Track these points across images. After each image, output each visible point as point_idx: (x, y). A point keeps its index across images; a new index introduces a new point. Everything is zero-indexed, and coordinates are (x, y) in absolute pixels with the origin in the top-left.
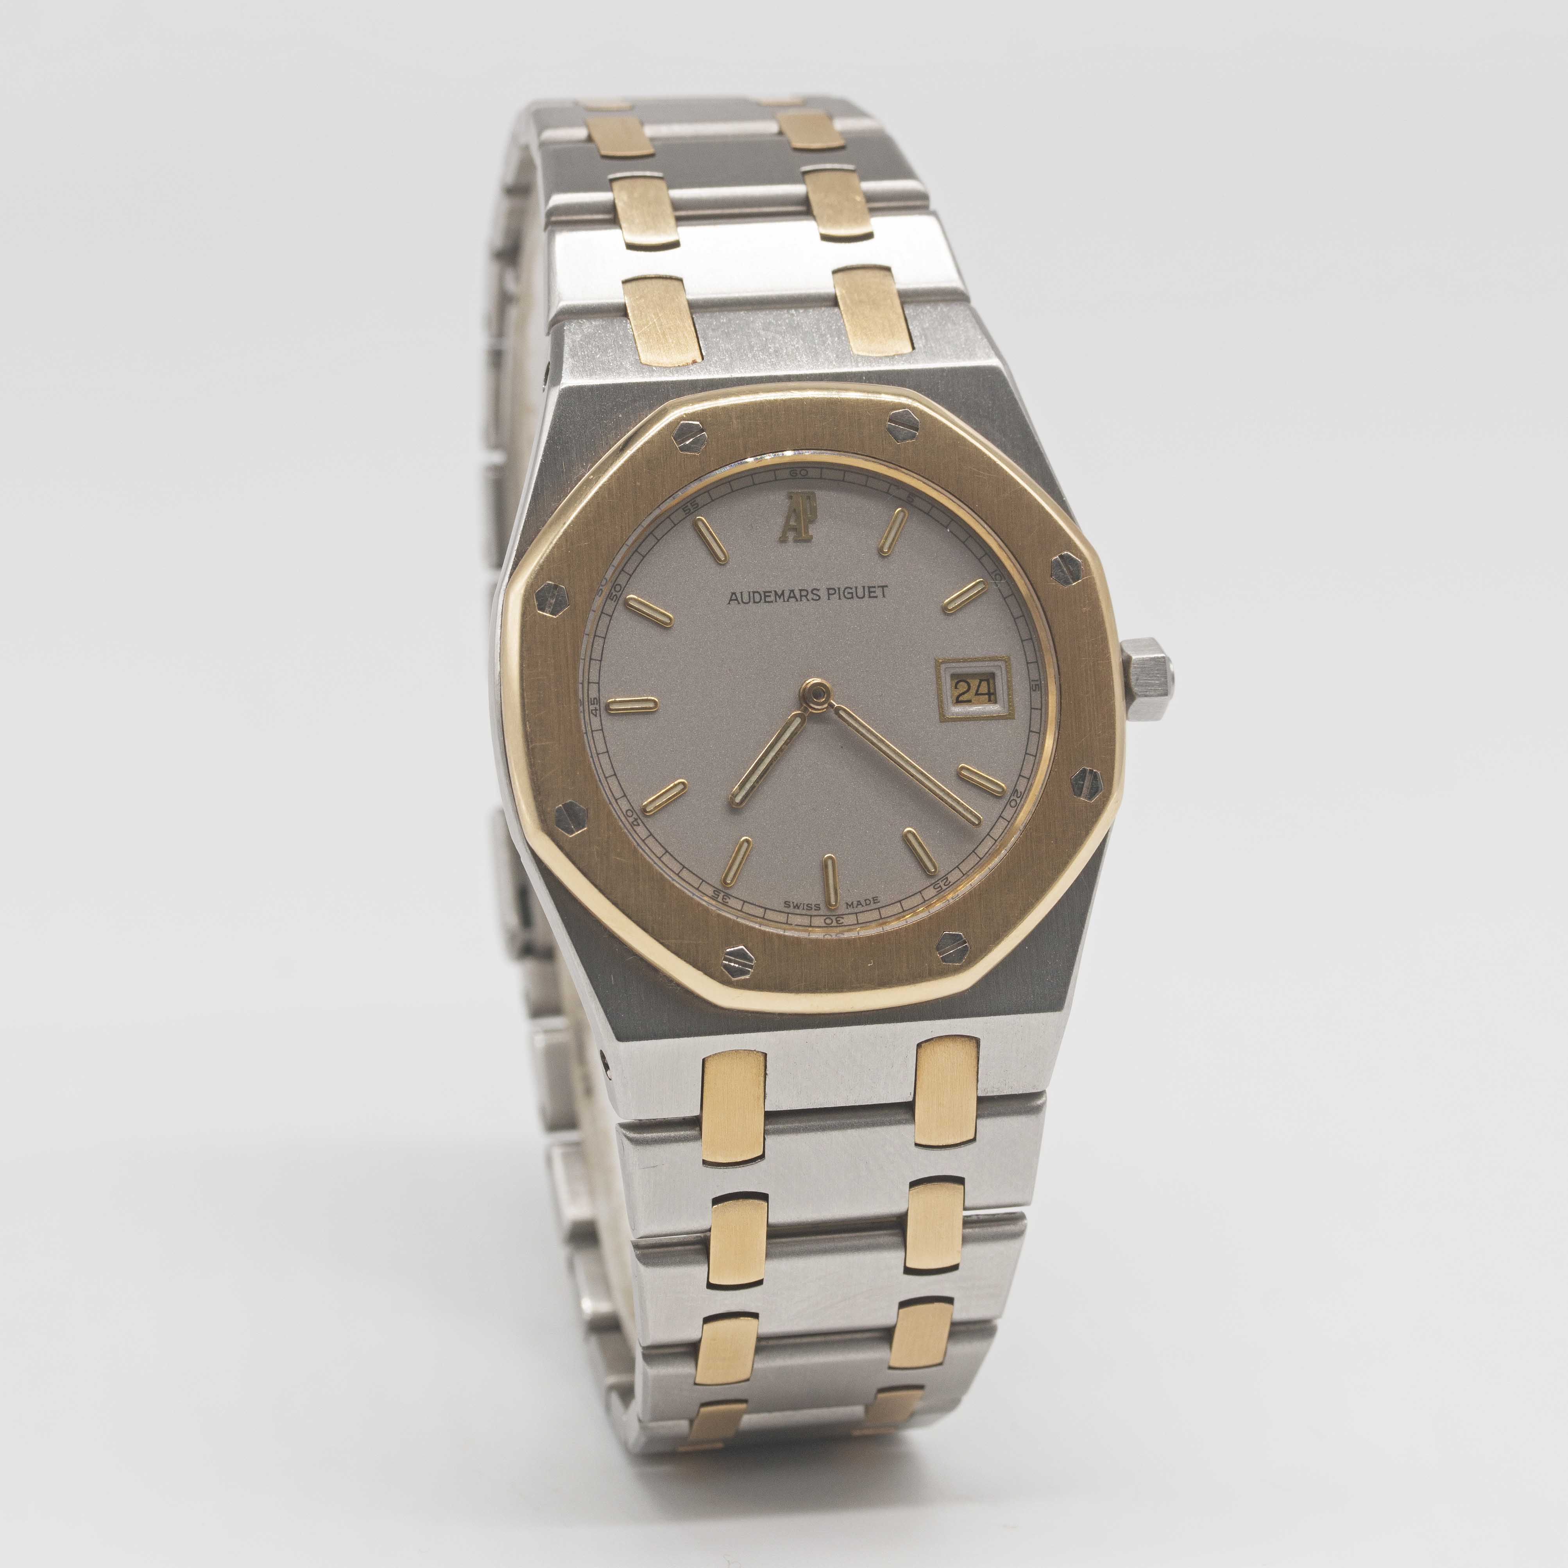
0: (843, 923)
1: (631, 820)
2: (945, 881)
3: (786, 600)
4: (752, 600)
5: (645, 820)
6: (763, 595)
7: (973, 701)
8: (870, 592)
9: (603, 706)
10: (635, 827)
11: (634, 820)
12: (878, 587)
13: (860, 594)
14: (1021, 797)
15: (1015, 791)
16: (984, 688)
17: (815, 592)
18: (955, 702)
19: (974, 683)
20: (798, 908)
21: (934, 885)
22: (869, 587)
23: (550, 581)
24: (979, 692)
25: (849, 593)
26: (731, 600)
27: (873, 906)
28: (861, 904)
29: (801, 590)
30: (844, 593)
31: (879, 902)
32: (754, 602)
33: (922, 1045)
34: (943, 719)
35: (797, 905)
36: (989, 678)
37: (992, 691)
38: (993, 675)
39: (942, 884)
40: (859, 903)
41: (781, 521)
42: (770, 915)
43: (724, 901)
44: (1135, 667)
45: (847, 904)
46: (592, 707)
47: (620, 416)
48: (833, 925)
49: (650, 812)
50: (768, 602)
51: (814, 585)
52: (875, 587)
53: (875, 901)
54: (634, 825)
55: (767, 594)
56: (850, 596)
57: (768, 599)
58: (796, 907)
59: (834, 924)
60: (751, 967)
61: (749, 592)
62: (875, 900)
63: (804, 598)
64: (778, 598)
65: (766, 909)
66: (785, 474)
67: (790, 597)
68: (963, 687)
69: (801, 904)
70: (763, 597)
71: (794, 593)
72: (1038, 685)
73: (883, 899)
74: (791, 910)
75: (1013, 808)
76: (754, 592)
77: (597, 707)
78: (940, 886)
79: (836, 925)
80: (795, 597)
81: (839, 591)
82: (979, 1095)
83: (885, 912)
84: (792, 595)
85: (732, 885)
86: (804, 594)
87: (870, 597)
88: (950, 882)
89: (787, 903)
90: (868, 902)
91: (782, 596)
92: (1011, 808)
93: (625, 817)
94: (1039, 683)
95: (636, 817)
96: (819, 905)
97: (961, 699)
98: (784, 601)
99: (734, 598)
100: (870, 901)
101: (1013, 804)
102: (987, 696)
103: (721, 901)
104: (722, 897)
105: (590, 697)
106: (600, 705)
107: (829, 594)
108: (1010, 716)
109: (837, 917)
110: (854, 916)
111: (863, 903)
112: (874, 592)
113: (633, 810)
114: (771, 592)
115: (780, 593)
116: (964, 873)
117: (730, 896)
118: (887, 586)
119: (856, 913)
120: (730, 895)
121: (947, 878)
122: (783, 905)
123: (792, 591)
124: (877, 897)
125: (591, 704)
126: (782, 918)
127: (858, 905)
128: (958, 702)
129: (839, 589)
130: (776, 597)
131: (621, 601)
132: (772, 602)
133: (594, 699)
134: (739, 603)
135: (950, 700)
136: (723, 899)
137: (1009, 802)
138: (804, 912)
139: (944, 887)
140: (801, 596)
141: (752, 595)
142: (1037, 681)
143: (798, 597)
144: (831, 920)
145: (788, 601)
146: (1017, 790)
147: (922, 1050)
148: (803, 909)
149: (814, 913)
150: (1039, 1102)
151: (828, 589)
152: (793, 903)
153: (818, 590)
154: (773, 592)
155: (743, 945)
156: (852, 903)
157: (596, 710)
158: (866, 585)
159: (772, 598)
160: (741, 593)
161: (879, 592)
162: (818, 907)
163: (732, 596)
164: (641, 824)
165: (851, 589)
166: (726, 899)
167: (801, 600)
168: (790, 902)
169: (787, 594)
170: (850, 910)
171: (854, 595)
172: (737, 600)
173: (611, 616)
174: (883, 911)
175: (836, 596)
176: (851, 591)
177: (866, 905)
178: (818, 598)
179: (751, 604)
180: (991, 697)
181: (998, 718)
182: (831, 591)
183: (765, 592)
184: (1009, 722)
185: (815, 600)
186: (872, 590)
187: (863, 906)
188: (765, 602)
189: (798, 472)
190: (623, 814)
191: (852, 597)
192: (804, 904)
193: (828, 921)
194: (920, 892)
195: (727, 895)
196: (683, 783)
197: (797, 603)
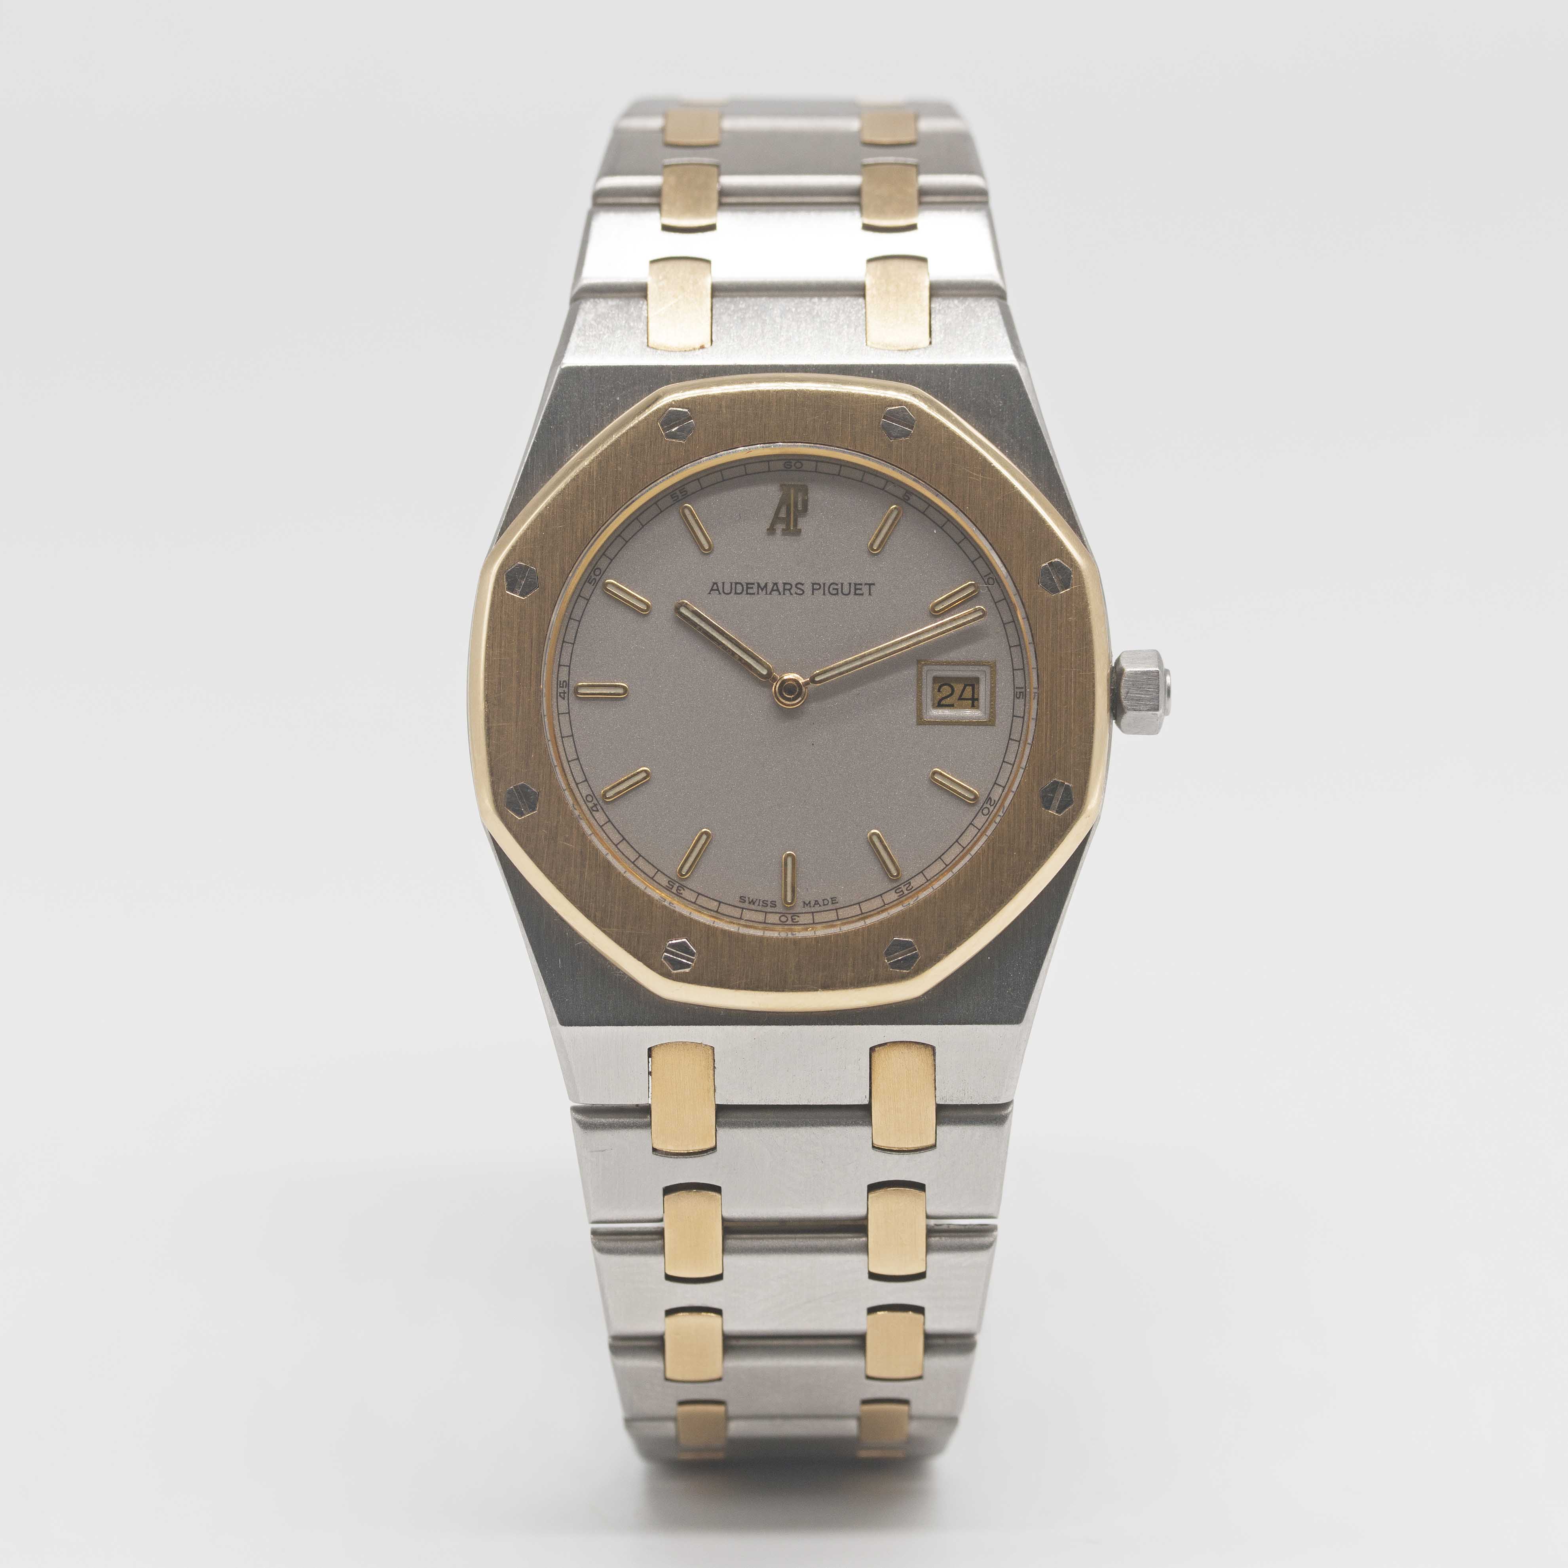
0: (798, 922)
1: (590, 805)
2: (907, 885)
3: (768, 592)
4: (733, 591)
5: (604, 807)
6: (745, 587)
7: (955, 706)
8: (856, 589)
9: (572, 689)
10: (594, 813)
11: (593, 805)
12: (866, 584)
13: (846, 591)
14: (994, 805)
15: (989, 799)
16: (968, 693)
17: (799, 586)
18: (937, 705)
19: (958, 688)
20: (754, 904)
21: (896, 889)
22: (855, 584)
23: (522, 561)
24: (963, 697)
25: (834, 589)
26: (712, 590)
27: (830, 906)
28: (818, 904)
29: (785, 584)
30: (829, 588)
31: (837, 903)
32: (736, 593)
33: (876, 1049)
34: (921, 721)
35: (752, 901)
36: (973, 683)
37: (976, 696)
38: (977, 680)
39: (904, 889)
40: (817, 903)
41: (771, 513)
42: (724, 909)
43: (678, 892)
44: (1126, 681)
45: (804, 903)
46: (560, 690)
47: (618, 399)
48: (787, 923)
49: (609, 798)
50: (750, 594)
51: (799, 580)
52: (861, 584)
53: (833, 902)
54: (594, 811)
55: (749, 586)
56: (835, 592)
57: (750, 591)
58: (752, 903)
59: (789, 922)
60: (692, 961)
61: (731, 584)
62: (834, 900)
63: (787, 592)
64: (760, 591)
65: (720, 902)
66: (780, 465)
67: (772, 590)
68: (946, 690)
69: (757, 899)
70: (745, 589)
71: (777, 586)
72: (1022, 692)
73: (842, 900)
74: (746, 905)
75: (985, 817)
76: (736, 583)
77: (566, 690)
78: (902, 891)
79: (791, 923)
80: (778, 590)
81: (824, 587)
82: (938, 1103)
83: (842, 913)
84: (775, 588)
85: (686, 877)
86: (787, 587)
87: (855, 594)
88: (912, 887)
89: (742, 898)
90: (826, 902)
91: (765, 589)
92: (983, 816)
93: (585, 802)
94: (1023, 690)
95: (596, 802)
96: (775, 902)
97: (943, 702)
98: (766, 594)
99: (715, 588)
100: (828, 901)
101: (985, 811)
102: (970, 701)
103: (675, 891)
104: (676, 888)
105: (559, 679)
106: (568, 688)
107: (813, 589)
108: (990, 722)
109: (792, 915)
110: (810, 916)
111: (821, 903)
112: (861, 589)
113: (593, 796)
114: (753, 584)
115: (762, 585)
116: (928, 879)
117: (685, 888)
118: (874, 584)
119: (813, 913)
120: (684, 886)
121: (910, 883)
122: (738, 899)
123: (776, 584)
124: (836, 898)
125: (560, 687)
126: (736, 913)
127: (815, 904)
128: (939, 705)
129: (824, 584)
130: (758, 590)
131: (600, 584)
132: (754, 594)
133: (564, 681)
134: (720, 593)
135: (930, 702)
136: (677, 890)
137: (982, 809)
138: (760, 908)
139: (906, 892)
140: (784, 589)
141: (733, 586)
142: (1022, 688)
143: (781, 590)
144: (787, 917)
145: (770, 594)
146: (990, 798)
147: (875, 1055)
148: (759, 905)
149: (769, 909)
150: (1004, 1113)
151: (813, 584)
152: (749, 898)
153: (803, 585)
154: (756, 585)
155: (686, 938)
156: (810, 902)
157: (564, 693)
158: (853, 582)
159: (755, 590)
160: (723, 583)
161: (865, 589)
162: (774, 904)
163: (713, 586)
164: (600, 810)
165: (837, 585)
166: (680, 890)
167: (784, 594)
168: (745, 898)
169: (770, 586)
170: (807, 909)
171: (840, 592)
172: (718, 590)
173: (588, 600)
174: (840, 912)
175: (821, 591)
176: (836, 587)
177: (824, 905)
178: (801, 592)
179: (732, 594)
180: (974, 702)
181: (978, 724)
182: (816, 587)
183: (747, 584)
184: (989, 728)
185: (799, 594)
186: (858, 587)
187: (820, 906)
188: (747, 593)
189: (793, 465)
190: (583, 799)
191: (837, 594)
192: (760, 900)
193: (783, 919)
194: (881, 895)
195: (682, 887)
196: (645, 771)
197: (779, 597)
